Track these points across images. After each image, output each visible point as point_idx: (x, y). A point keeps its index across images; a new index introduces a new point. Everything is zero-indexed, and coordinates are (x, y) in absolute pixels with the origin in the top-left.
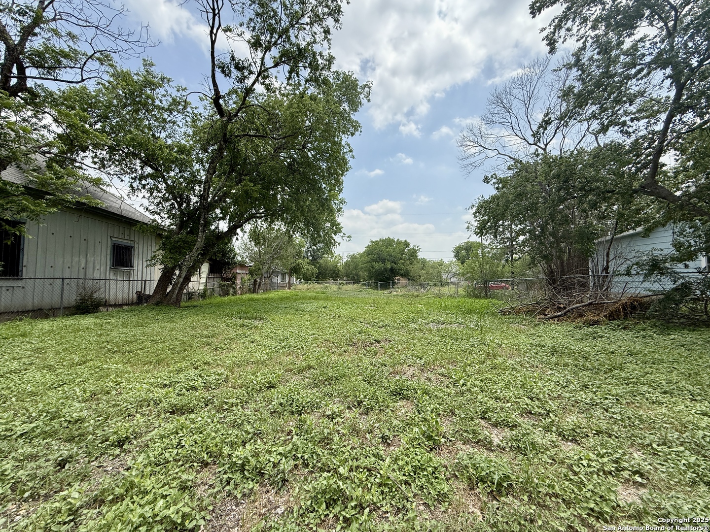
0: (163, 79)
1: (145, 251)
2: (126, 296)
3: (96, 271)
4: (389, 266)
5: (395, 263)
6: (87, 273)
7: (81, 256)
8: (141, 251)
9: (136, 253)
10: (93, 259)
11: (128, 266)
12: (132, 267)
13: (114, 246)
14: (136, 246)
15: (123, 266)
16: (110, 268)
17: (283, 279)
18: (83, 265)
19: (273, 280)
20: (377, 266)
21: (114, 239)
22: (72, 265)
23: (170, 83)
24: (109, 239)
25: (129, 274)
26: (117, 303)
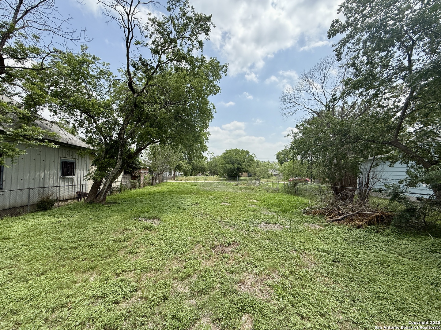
0: (94, 58)
1: (83, 165)
2: (70, 194)
3: (51, 180)
4: (236, 167)
5: (240, 165)
6: (45, 182)
7: (41, 171)
8: (80, 165)
9: (77, 166)
10: (49, 172)
11: (72, 175)
12: (74, 175)
13: (62, 163)
14: (77, 161)
15: (68, 175)
16: (60, 177)
17: (170, 173)
18: (42, 177)
19: (164, 175)
20: (230, 166)
21: (62, 158)
22: (35, 178)
23: (99, 61)
24: (59, 159)
25: (72, 180)
26: (65, 199)
